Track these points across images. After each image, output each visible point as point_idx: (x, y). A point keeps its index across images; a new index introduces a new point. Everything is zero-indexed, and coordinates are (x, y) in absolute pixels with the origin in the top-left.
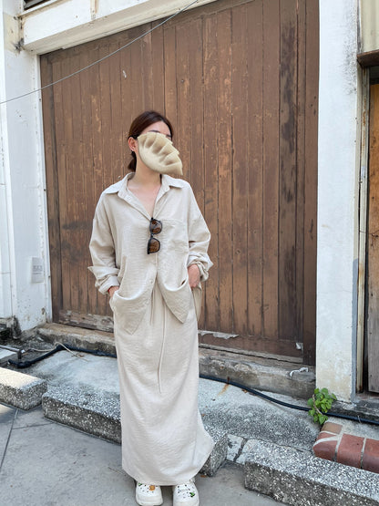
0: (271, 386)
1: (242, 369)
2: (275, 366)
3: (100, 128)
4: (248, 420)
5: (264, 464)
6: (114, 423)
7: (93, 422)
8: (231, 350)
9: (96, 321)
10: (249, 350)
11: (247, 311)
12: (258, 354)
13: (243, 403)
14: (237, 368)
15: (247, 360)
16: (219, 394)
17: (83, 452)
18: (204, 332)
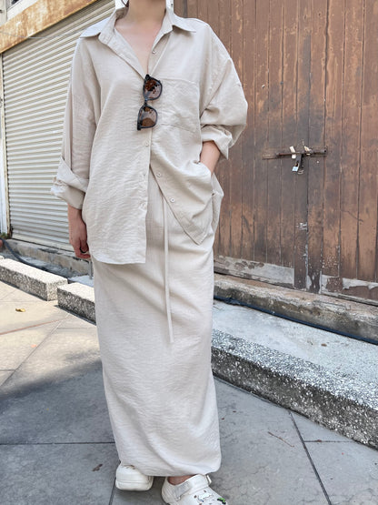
3: (241, 28)
6: (271, 377)
7: (242, 372)
9: (228, 264)
17: (233, 408)
18: (372, 285)
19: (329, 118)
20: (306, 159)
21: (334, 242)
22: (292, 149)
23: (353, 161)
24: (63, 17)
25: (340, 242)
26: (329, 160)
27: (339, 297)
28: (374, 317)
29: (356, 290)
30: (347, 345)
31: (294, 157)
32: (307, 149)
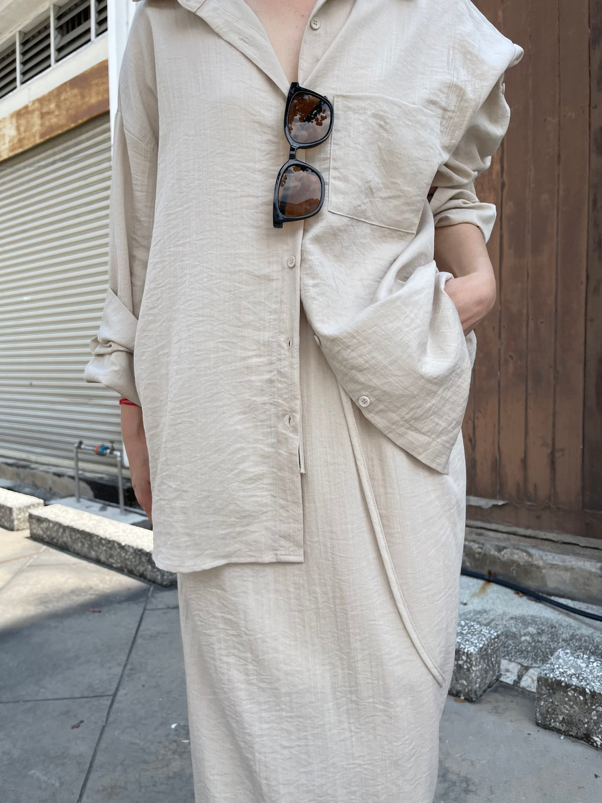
0: (569, 589)
1: (516, 557)
2: (575, 554)
4: (528, 638)
5: (575, 681)
8: (494, 526)
10: (528, 528)
11: (524, 461)
12: (542, 534)
13: (517, 612)
14: (506, 555)
15: (524, 543)
16: (474, 595)
24: (38, 141)
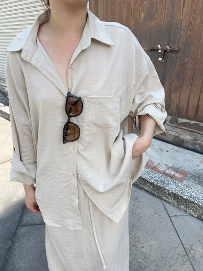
16: (201, 162)
17: (137, 199)
18: (193, 122)
19: (183, 29)
20: (167, 53)
21: (176, 100)
22: (159, 46)
23: (193, 57)
25: (179, 101)
26: (179, 55)
27: (175, 127)
28: (192, 138)
29: (184, 124)
30: (178, 151)
31: (160, 51)
32: (168, 47)
